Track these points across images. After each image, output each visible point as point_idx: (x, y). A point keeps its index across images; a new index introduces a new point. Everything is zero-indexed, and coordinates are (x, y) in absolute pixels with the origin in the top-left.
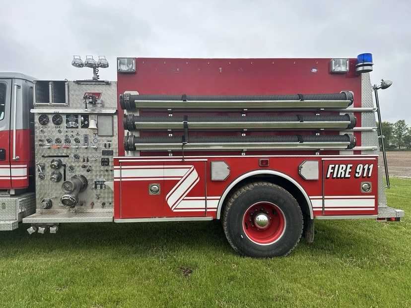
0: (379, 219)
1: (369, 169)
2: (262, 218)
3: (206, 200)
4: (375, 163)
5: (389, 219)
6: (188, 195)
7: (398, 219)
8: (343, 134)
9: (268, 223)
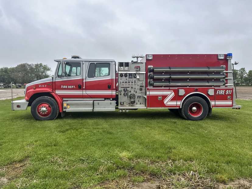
0: (233, 108)
1: (230, 92)
2: (194, 108)
3: (177, 102)
4: (232, 90)
5: (236, 108)
6: (171, 100)
7: (239, 108)
8: (221, 80)
9: (196, 110)
